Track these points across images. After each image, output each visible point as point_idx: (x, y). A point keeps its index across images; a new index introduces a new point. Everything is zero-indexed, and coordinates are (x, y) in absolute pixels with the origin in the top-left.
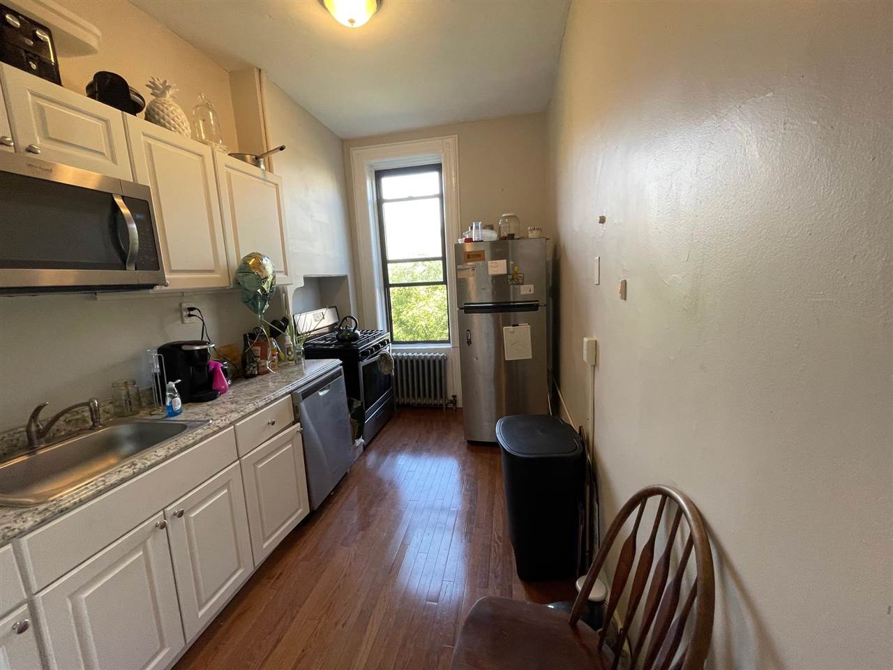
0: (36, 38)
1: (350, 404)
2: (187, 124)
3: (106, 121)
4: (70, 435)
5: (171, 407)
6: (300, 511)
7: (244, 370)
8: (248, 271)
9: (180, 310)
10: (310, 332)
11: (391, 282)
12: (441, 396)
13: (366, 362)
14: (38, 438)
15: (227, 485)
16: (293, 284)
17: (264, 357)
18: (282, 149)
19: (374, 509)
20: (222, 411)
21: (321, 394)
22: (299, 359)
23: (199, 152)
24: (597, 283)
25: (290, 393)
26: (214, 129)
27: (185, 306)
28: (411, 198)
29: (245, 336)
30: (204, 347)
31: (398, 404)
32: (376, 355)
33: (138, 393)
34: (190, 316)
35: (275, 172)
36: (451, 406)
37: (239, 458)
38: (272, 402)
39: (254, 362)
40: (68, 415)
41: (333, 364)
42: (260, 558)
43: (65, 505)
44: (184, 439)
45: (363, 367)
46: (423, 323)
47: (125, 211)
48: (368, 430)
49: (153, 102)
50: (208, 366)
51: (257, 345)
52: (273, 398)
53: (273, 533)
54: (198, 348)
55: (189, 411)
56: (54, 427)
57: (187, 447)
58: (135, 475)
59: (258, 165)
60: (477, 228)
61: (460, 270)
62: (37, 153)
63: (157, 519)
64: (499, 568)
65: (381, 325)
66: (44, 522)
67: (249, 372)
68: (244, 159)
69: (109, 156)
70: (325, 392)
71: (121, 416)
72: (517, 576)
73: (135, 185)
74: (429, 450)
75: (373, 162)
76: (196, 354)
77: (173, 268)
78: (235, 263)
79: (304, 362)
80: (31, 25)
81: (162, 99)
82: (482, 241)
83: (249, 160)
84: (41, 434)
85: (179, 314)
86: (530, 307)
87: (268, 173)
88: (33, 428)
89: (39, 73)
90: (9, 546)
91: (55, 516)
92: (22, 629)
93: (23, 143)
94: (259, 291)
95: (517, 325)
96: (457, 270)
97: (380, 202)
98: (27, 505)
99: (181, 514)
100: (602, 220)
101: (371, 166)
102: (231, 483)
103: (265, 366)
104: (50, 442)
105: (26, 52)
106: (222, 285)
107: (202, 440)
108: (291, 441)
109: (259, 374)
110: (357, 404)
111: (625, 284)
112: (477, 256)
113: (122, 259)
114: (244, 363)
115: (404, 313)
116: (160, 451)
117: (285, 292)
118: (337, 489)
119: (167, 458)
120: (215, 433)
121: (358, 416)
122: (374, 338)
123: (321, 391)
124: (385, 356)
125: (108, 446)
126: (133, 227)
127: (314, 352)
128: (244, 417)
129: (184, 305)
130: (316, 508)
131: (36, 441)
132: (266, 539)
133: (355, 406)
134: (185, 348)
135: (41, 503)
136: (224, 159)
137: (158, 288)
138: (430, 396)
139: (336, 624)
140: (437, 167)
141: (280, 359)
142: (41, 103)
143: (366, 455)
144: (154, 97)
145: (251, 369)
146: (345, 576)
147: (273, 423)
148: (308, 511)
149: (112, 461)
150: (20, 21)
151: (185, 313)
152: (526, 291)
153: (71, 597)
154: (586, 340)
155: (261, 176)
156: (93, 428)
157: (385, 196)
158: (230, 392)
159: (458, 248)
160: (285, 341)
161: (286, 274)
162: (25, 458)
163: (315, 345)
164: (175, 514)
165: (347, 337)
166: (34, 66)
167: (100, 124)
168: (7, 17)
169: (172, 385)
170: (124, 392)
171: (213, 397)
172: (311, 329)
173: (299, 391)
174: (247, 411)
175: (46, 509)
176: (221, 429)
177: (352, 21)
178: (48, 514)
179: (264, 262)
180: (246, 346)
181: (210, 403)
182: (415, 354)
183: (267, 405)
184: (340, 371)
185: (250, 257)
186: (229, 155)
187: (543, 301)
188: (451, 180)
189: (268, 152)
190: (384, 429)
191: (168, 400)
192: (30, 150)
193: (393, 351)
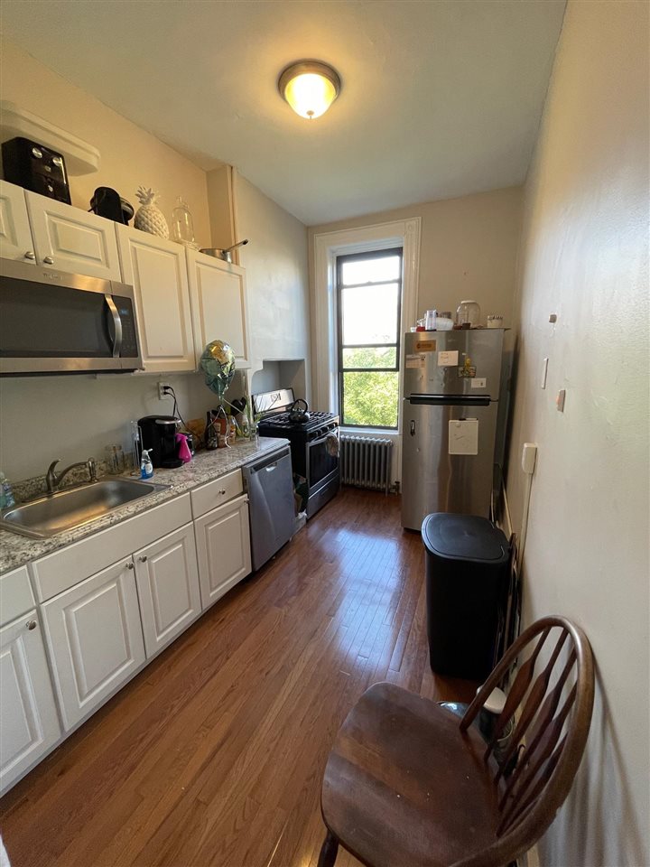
0: (53, 165)
1: (296, 480)
2: (166, 227)
3: (102, 231)
4: (76, 485)
5: (144, 471)
6: (243, 569)
7: (206, 441)
8: (211, 358)
9: (158, 388)
10: (265, 411)
11: (344, 367)
12: (385, 481)
13: (313, 443)
14: (54, 486)
15: (182, 541)
16: (252, 367)
17: (223, 432)
18: (245, 243)
19: (307, 577)
20: (182, 478)
21: (268, 470)
22: (254, 436)
23: (174, 251)
24: (543, 386)
25: (241, 467)
26: (188, 229)
27: (162, 385)
28: (369, 284)
29: (208, 413)
30: (173, 422)
31: (343, 484)
32: (323, 437)
33: (123, 456)
34: (165, 393)
35: (241, 265)
36: (394, 491)
37: (193, 520)
38: (224, 474)
39: (214, 436)
40: (75, 469)
41: (281, 443)
42: (208, 604)
43: (62, 541)
44: (150, 500)
45: (310, 447)
46: (380, 406)
47: (113, 308)
48: (312, 506)
49: (140, 210)
50: (176, 438)
51: (217, 421)
52: (225, 470)
53: (219, 585)
54: (167, 423)
55: (159, 475)
56: (65, 477)
57: (151, 507)
58: (111, 525)
59: (224, 259)
60: (431, 315)
61: (409, 359)
62: (51, 263)
63: (128, 560)
64: (413, 655)
65: (333, 408)
66: (48, 552)
67: (210, 445)
68: (214, 255)
69: (105, 262)
70: (272, 468)
71: (110, 474)
72: (430, 667)
73: (123, 285)
74: (365, 532)
75: (334, 248)
76: (166, 427)
77: (150, 355)
78: (201, 350)
79: (258, 439)
80: (50, 154)
81: (147, 207)
82: (435, 330)
83: (218, 255)
84: (56, 482)
85: (157, 392)
86: (482, 401)
87: (234, 266)
88: (51, 478)
89: (54, 196)
90: (25, 567)
91: (55, 549)
92: (32, 627)
93: (42, 256)
94: (219, 375)
95: (464, 419)
96: (406, 360)
97: (339, 287)
98: (38, 538)
99: (144, 560)
100: (553, 319)
101: (333, 252)
102: (185, 540)
103: (223, 441)
104: (62, 489)
105: (46, 178)
106: (190, 369)
107: (163, 501)
108: (239, 509)
109: (218, 447)
110: (302, 481)
111: (563, 394)
112: (429, 346)
113: (109, 348)
114: (207, 437)
115: (362, 394)
116: (131, 507)
117: (245, 375)
118: (278, 554)
119: (135, 514)
120: (174, 497)
121: (303, 493)
122: (324, 421)
123: (269, 467)
124: (332, 439)
125: (100, 497)
126: (118, 320)
127: (267, 430)
128: (198, 485)
129: (160, 385)
130: (257, 569)
131: (52, 488)
132: (212, 590)
133: (301, 483)
134: (158, 422)
135: (48, 538)
136: (195, 255)
137: (137, 371)
138: (374, 479)
139: (262, 671)
140: (398, 251)
141: (237, 434)
142: (56, 221)
143: (308, 528)
144: (141, 205)
145: (213, 443)
146: (274, 633)
147: (224, 493)
148: (250, 571)
149: (103, 509)
150: (42, 152)
151: (161, 391)
152: (477, 384)
153: (64, 609)
154: (525, 445)
155: (227, 269)
156: (91, 482)
157: (345, 281)
158: (193, 461)
159: (409, 336)
160: (242, 419)
161: (246, 359)
162: (45, 499)
163: (270, 423)
164: (140, 559)
165: (297, 419)
166: (51, 189)
167: (97, 234)
168: (34, 151)
169: (146, 452)
170: (113, 455)
171: (178, 465)
172: (267, 409)
173: (248, 466)
174: (202, 480)
175: (50, 543)
176: (179, 494)
177: (310, 113)
178: (51, 547)
179: (225, 349)
180: (209, 422)
181: (175, 470)
182: (363, 438)
183: (219, 476)
184: (287, 450)
185: (212, 344)
186: (201, 251)
187: (494, 396)
188: (411, 264)
189: (236, 245)
190: (327, 506)
191: (143, 465)
192: (46, 261)
193: (341, 433)
